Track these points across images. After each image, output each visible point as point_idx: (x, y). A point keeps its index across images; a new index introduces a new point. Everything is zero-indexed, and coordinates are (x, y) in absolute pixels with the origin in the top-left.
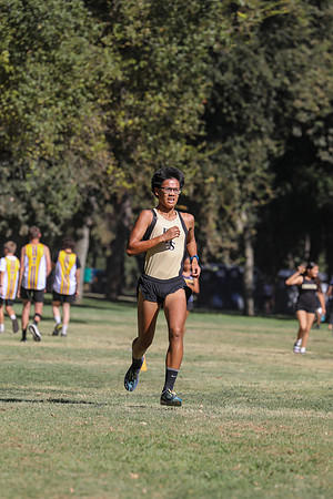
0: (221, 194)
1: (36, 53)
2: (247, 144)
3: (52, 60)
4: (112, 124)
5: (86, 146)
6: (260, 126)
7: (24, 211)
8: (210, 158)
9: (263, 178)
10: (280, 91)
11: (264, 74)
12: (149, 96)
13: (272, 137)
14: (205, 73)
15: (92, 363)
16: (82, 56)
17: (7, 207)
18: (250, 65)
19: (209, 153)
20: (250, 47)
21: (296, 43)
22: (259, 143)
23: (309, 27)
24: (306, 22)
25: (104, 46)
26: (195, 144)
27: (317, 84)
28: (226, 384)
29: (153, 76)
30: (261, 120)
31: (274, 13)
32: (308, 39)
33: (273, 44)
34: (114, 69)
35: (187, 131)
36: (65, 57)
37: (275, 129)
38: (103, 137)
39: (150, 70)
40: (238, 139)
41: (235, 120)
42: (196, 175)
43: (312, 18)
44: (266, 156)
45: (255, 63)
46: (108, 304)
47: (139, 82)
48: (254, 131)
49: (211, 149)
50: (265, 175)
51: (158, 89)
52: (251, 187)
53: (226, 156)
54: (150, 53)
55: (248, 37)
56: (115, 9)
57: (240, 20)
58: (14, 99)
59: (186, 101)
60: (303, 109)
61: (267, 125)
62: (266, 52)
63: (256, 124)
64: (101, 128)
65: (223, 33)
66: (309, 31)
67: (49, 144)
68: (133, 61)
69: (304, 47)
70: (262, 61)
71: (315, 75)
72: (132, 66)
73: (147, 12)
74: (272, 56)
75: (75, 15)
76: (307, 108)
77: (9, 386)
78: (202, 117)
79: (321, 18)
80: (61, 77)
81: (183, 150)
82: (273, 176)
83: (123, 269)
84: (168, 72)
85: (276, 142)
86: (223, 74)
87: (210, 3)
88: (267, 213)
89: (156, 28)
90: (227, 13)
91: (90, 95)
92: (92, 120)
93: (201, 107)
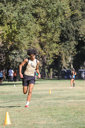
0: (65, 54)
1: (22, 27)
2: (70, 43)
3: (26, 28)
4: (40, 41)
5: (35, 46)
6: (72, 39)
7: (22, 61)
8: (62, 46)
9: (74, 50)
10: (76, 31)
11: (72, 27)
12: (47, 34)
13: (75, 41)
14: (59, 28)
15: (39, 93)
16: (32, 26)
17: (19, 60)
18: (69, 25)
19: (61, 46)
20: (69, 22)
21: (79, 20)
22: (72, 42)
23: (81, 16)
24: (80, 15)
25: (37, 24)
26: (58, 43)
27: (84, 29)
28: (68, 95)
29: (48, 29)
30: (72, 37)
31: (73, 13)
32: (81, 19)
33: (74, 20)
34: (39, 28)
35: (56, 41)
36: (28, 27)
37: (75, 39)
38: (38, 43)
39: (47, 28)
40: (68, 42)
41: (67, 38)
42: (59, 50)
43: (82, 14)
44: (74, 45)
45: (70, 25)
46: (42, 80)
47: (45, 31)
48: (71, 40)
49: (62, 44)
50: (74, 49)
51: (49, 32)
52: (71, 52)
53: (65, 46)
54: (47, 24)
55: (68, 19)
56: (39, 16)
57: (66, 16)
58: (18, 37)
59: (56, 34)
60: (81, 34)
61: (74, 38)
62: (72, 22)
63: (71, 38)
64: (38, 42)
65: (62, 19)
66: (81, 17)
67: (26, 46)
68: (43, 27)
69: (80, 21)
70: (72, 24)
71: (83, 27)
72: (43, 28)
73: (46, 16)
74: (73, 23)
75: (30, 18)
76: (82, 34)
77: (22, 99)
78: (59, 38)
79: (84, 14)
80: (28, 31)
81: (56, 45)
82: (76, 49)
83: (45, 72)
84: (51, 28)
85: (76, 42)
86: (63, 28)
87: (59, 13)
88: (75, 57)
89: (48, 19)
90: (63, 14)
91: (35, 35)
92: (36, 40)
93: (59, 35)
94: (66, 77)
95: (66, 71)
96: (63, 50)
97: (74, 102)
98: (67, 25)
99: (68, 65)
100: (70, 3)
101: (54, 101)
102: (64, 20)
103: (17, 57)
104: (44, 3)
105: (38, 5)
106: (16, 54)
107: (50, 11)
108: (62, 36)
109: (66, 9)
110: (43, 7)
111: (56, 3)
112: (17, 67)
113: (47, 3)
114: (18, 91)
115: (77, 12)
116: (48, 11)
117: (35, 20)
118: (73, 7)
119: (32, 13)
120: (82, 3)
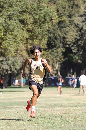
0: (52, 61)
1: (9, 33)
2: (57, 49)
3: (12, 34)
4: (27, 47)
5: (21, 53)
7: (9, 68)
10: (63, 37)
11: (60, 34)
12: (34, 40)
13: (62, 48)
14: (46, 34)
16: (19, 33)
17: (5, 67)
18: (56, 32)
19: (48, 52)
20: (56, 28)
21: (66, 27)
22: (60, 49)
24: (68, 22)
25: (24, 30)
26: (45, 50)
27: (71, 35)
28: (55, 103)
29: (35, 36)
30: (60, 44)
31: (61, 20)
32: (68, 25)
33: (61, 27)
34: (26, 35)
35: (43, 48)
36: (15, 33)
37: (63, 46)
38: (25, 50)
40: (55, 48)
41: (54, 44)
42: (46, 57)
44: (61, 52)
47: (32, 38)
49: (49, 51)
50: (61, 56)
51: (36, 39)
52: (58, 59)
53: (53, 53)
54: (34, 31)
55: (55, 26)
56: (26, 22)
57: (53, 22)
58: (5, 43)
59: (43, 41)
60: (69, 41)
63: (58, 45)
64: (24, 48)
65: (50, 25)
66: (69, 24)
67: (13, 53)
68: (30, 33)
69: (68, 27)
70: (59, 31)
71: (70, 33)
72: (30, 34)
73: (33, 22)
74: (61, 30)
75: (17, 24)
76: (69, 40)
77: (8, 107)
78: (46, 44)
79: (71, 21)
80: (15, 38)
81: (43, 52)
82: (63, 56)
84: (38, 35)
86: (50, 34)
87: (46, 19)
88: (63, 64)
89: (35, 25)
90: (50, 21)
91: (22, 41)
92: (22, 47)
93: (46, 42)
94: (53, 84)
95: (53, 79)
96: (50, 57)
97: (61, 110)
98: (54, 31)
99: (55, 72)
100: (57, 10)
101: (41, 109)
102: (51, 27)
103: (4, 64)
104: (31, 10)
105: (25, 11)
106: (3, 61)
107: (37, 17)
108: (49, 43)
109: (53, 15)
110: (30, 13)
111: (43, 10)
112: (3, 74)
113: (35, 10)
114: (5, 98)
115: (64, 18)
116: (36, 17)
117: (22, 26)
118: (61, 14)
119: (19, 19)
120: (70, 9)
